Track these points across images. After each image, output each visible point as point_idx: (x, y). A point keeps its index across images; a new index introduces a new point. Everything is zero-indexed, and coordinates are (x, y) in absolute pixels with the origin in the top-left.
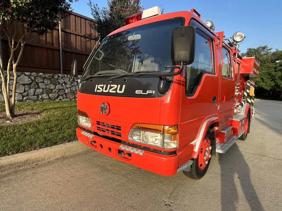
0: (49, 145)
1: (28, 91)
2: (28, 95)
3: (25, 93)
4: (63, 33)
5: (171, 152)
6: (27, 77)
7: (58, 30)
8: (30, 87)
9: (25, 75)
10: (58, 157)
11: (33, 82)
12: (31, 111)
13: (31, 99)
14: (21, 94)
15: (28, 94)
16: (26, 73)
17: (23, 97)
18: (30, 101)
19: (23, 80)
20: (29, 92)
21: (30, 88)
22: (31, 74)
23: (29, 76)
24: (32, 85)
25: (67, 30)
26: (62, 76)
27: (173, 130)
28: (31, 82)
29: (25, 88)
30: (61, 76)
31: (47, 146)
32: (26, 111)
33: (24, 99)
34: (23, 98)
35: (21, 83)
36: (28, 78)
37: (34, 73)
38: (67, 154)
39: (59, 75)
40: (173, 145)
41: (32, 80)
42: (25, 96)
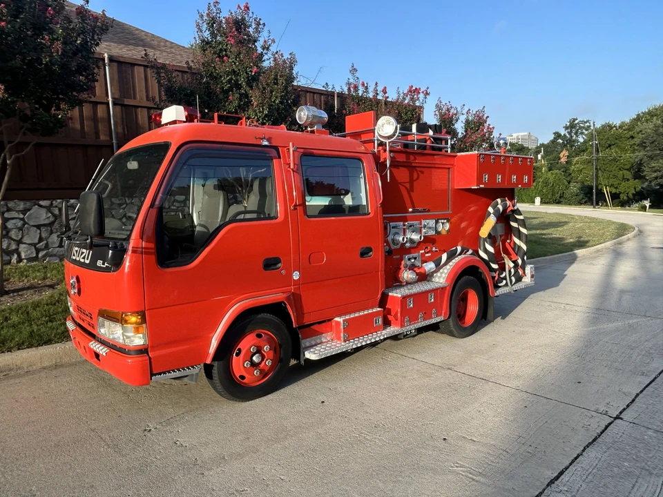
0: (36, 345)
1: (47, 239)
2: (47, 247)
3: (41, 244)
4: (118, 108)
5: (141, 350)
6: (43, 211)
7: (108, 104)
8: (51, 230)
9: (41, 206)
10: (46, 364)
11: (56, 219)
12: (40, 282)
13: (55, 255)
14: (34, 245)
15: (47, 244)
16: (41, 203)
17: (38, 251)
18: (51, 258)
19: (36, 218)
20: (50, 240)
21: (51, 233)
22: (52, 204)
23: (49, 209)
24: (56, 225)
25: (127, 102)
26: (120, 202)
27: (133, 319)
28: (52, 219)
29: (40, 233)
30: (118, 202)
31: (30, 346)
32: (32, 282)
33: (40, 255)
34: (37, 254)
35: (32, 224)
36: (46, 213)
37: (59, 201)
38: (66, 360)
39: (113, 199)
40: (138, 340)
41: (54, 215)
42: (42, 250)
